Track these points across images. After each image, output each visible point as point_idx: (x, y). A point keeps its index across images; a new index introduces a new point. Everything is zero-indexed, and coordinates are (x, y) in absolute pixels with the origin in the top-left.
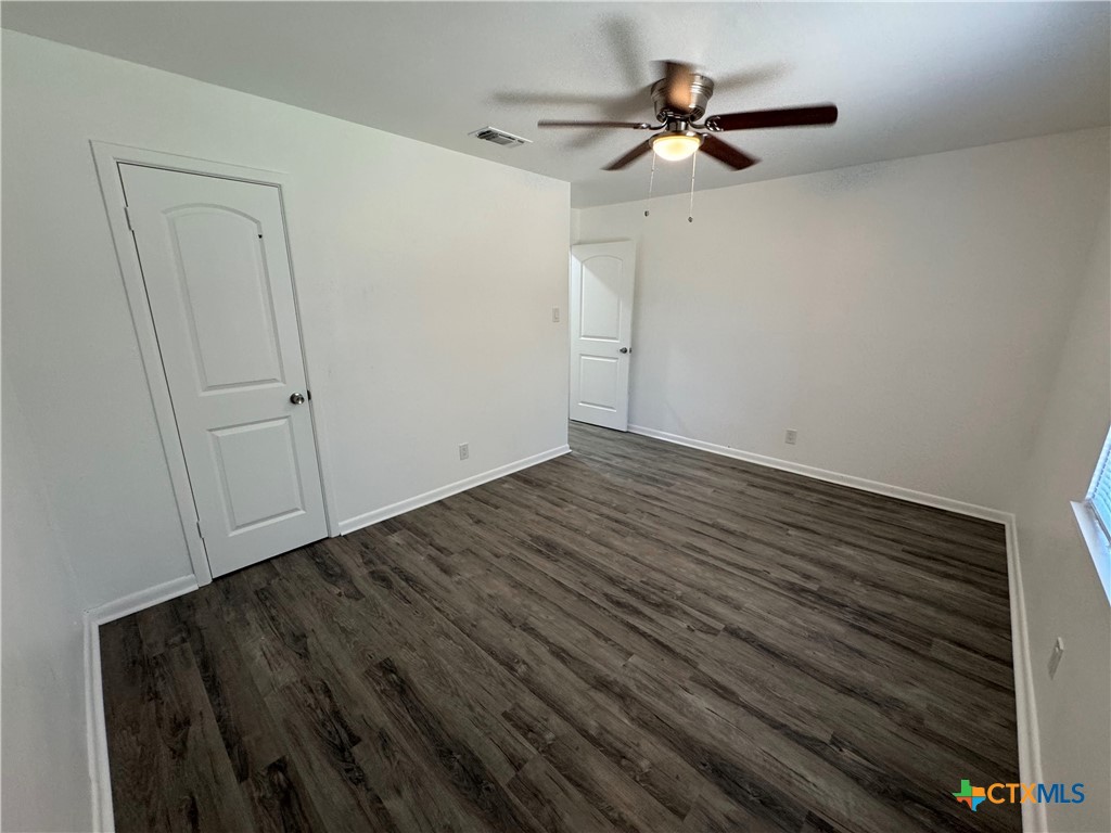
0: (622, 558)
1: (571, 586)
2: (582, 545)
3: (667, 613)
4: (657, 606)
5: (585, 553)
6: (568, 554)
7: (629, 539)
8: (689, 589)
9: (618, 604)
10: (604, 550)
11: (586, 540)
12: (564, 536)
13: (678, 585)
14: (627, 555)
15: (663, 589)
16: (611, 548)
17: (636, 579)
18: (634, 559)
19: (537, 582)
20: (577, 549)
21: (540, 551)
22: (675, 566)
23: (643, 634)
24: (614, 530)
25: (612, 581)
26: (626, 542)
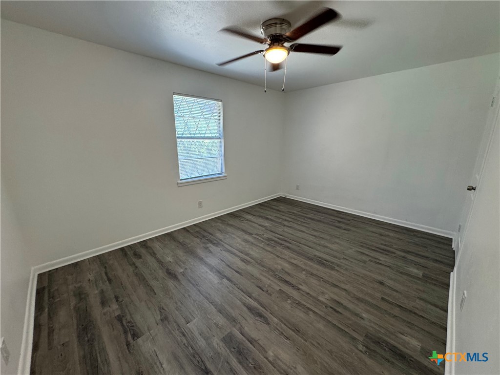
0: (283, 256)
1: (304, 246)
2: (305, 264)
3: (269, 238)
4: (272, 240)
5: (303, 260)
6: (311, 259)
7: (280, 267)
8: (259, 245)
9: (285, 241)
10: (293, 261)
11: (303, 267)
12: (318, 270)
13: (262, 246)
14: (281, 258)
15: (268, 245)
16: (290, 262)
17: (278, 248)
18: (278, 256)
19: (319, 248)
20: (307, 262)
21: (325, 261)
22: (260, 253)
23: (278, 234)
24: (289, 274)
25: (288, 248)
26: (281, 265)
